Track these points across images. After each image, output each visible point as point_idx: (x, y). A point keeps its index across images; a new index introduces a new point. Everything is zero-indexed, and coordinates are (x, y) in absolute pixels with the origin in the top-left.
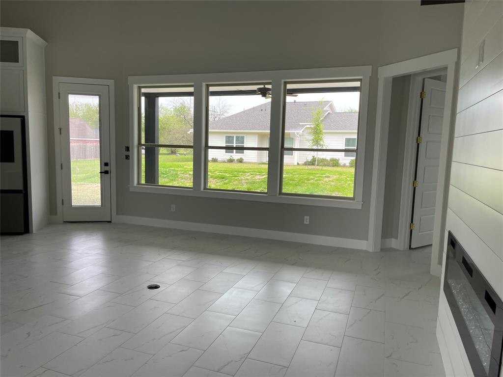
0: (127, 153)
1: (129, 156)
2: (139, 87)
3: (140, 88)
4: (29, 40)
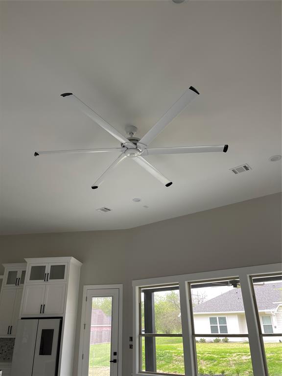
0: (130, 343)
1: (132, 345)
3: (140, 288)
4: (72, 264)
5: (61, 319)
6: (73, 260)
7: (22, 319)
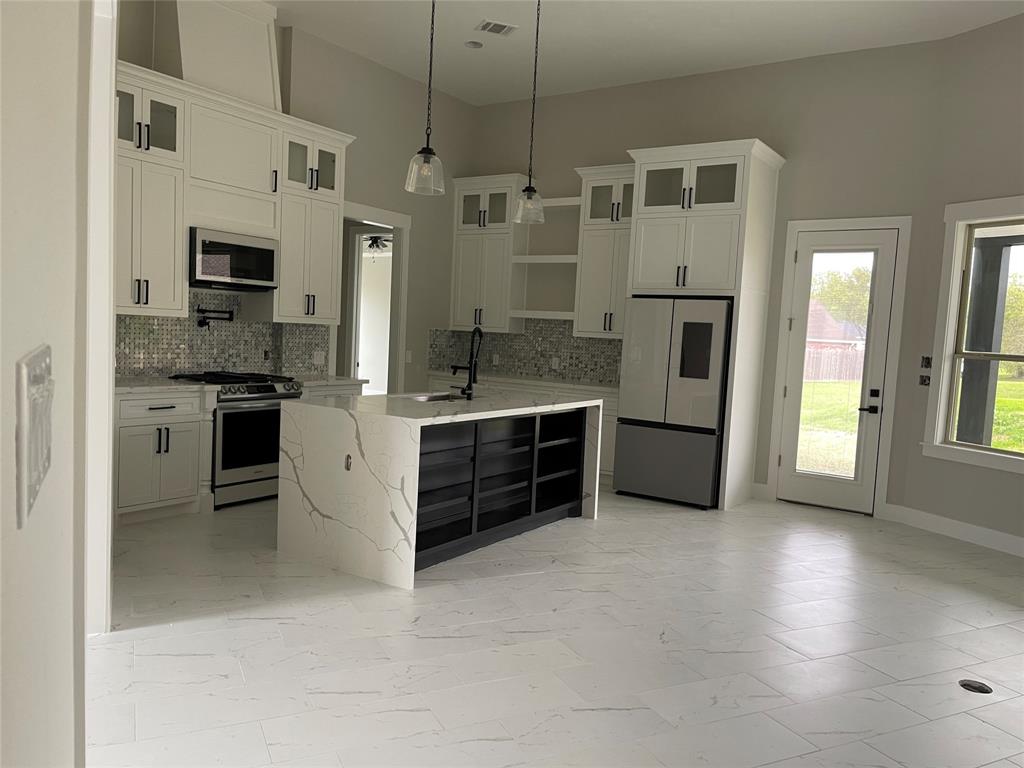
0: (925, 372)
1: (929, 378)
2: (970, 226)
3: (971, 228)
4: (755, 159)
5: (730, 301)
6: (758, 149)
7: (635, 296)
